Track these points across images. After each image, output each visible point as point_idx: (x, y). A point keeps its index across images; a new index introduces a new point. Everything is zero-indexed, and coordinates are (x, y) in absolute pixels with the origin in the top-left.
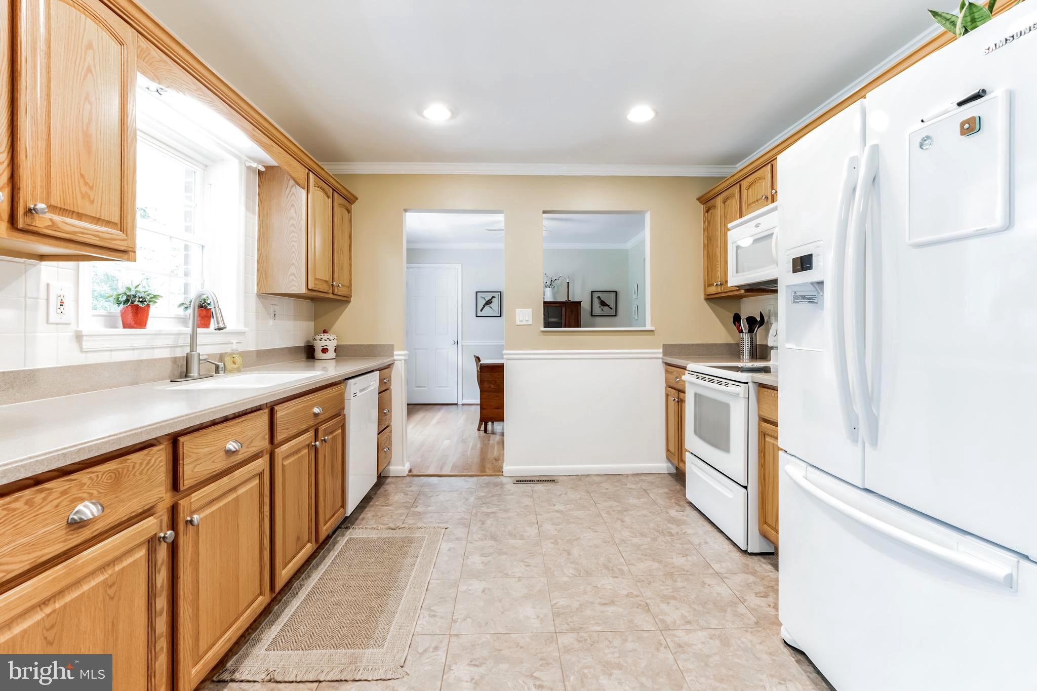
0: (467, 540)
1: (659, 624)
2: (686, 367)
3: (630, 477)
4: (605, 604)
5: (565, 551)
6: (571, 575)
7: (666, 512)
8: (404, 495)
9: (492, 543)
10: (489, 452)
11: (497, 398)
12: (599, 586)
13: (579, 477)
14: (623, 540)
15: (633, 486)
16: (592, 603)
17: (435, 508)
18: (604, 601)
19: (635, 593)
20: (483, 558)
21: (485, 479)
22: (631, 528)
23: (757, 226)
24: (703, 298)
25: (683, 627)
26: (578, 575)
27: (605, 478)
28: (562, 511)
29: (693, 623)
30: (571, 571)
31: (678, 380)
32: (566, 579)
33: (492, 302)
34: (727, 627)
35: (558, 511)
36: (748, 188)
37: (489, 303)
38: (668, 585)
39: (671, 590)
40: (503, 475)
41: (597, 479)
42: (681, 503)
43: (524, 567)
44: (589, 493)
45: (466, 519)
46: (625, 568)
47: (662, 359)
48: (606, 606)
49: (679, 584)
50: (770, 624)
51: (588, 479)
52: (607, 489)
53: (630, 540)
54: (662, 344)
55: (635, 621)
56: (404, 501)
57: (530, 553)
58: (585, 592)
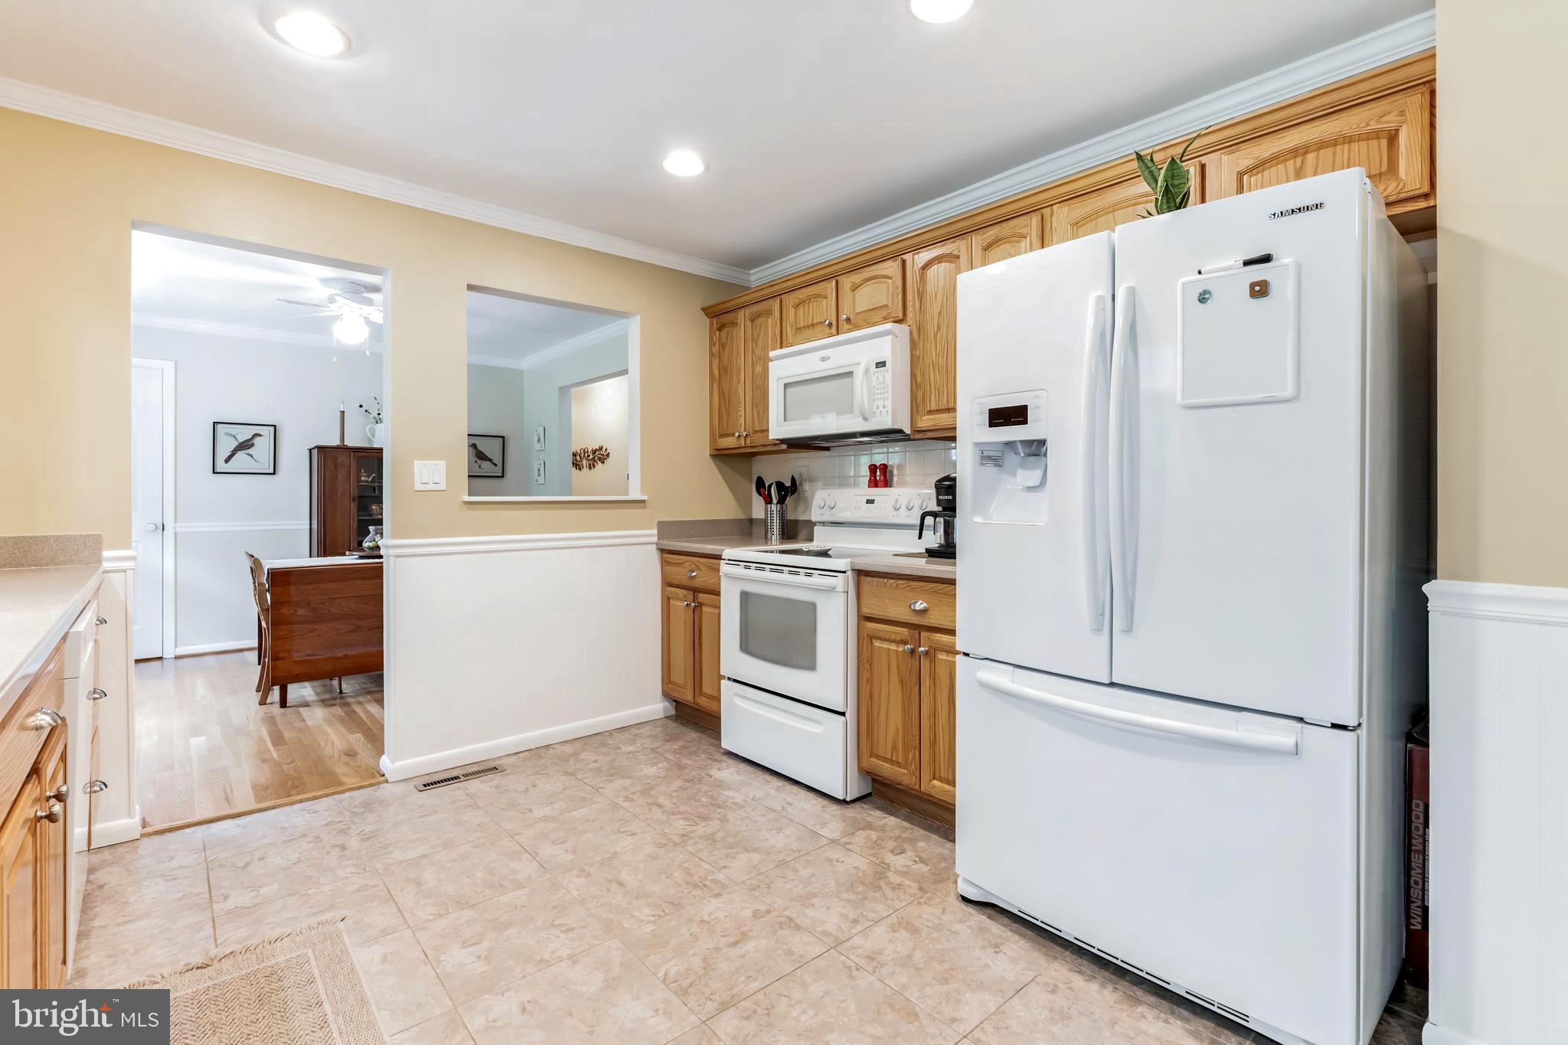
0: (409, 927)
1: (825, 940)
2: (721, 555)
3: (615, 734)
4: (736, 943)
5: (610, 881)
6: (652, 918)
7: (708, 775)
8: (166, 881)
9: (467, 914)
10: (322, 744)
11: (311, 635)
12: (706, 918)
13: (534, 752)
14: (684, 835)
15: (631, 748)
16: (717, 949)
17: (276, 886)
18: (732, 940)
19: (763, 908)
20: (471, 949)
21: (350, 797)
22: (680, 813)
23: (824, 359)
24: (708, 453)
25: (854, 931)
26: (662, 914)
27: (578, 745)
28: (552, 817)
29: (860, 920)
30: (647, 911)
31: (694, 574)
32: (649, 928)
33: (253, 445)
34: (898, 907)
35: (545, 819)
36: (797, 307)
37: (245, 445)
38: (793, 880)
39: (801, 886)
40: (387, 782)
41: (568, 749)
42: (716, 757)
43: (563, 935)
44: (572, 774)
45: (374, 886)
46: (720, 876)
47: (657, 544)
48: (740, 945)
49: (805, 873)
50: (933, 884)
51: (551, 752)
52: (595, 761)
53: (693, 832)
54: (656, 522)
55: (794, 949)
56: (179, 895)
57: (554, 908)
58: (695, 938)
